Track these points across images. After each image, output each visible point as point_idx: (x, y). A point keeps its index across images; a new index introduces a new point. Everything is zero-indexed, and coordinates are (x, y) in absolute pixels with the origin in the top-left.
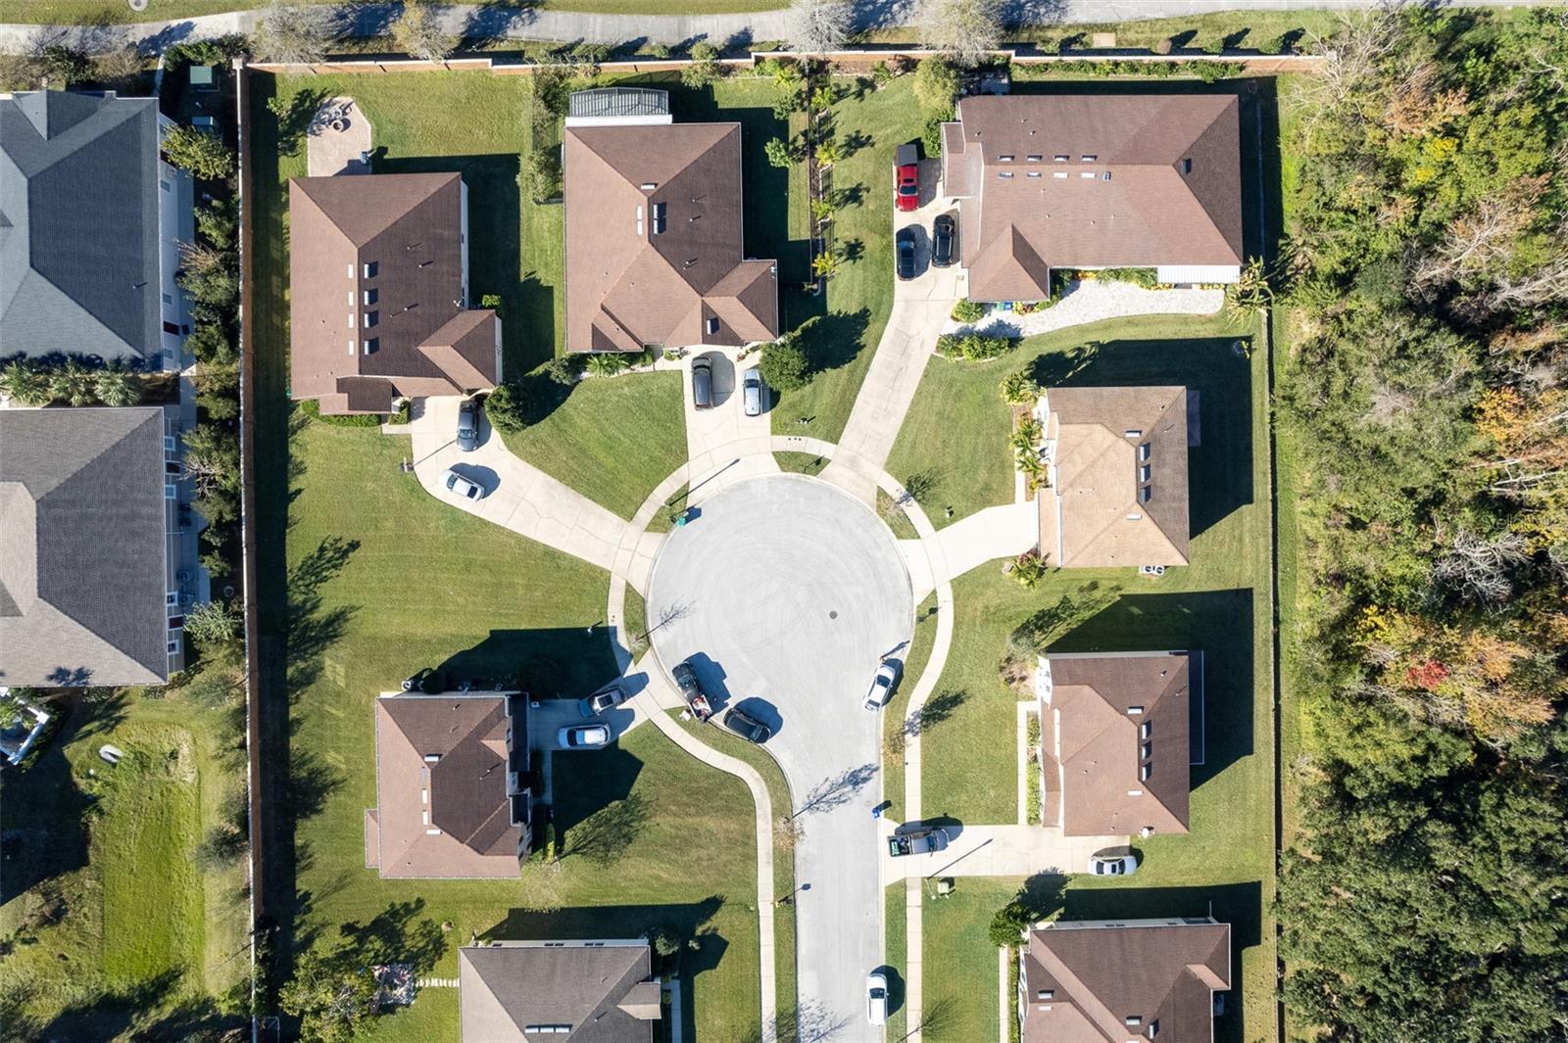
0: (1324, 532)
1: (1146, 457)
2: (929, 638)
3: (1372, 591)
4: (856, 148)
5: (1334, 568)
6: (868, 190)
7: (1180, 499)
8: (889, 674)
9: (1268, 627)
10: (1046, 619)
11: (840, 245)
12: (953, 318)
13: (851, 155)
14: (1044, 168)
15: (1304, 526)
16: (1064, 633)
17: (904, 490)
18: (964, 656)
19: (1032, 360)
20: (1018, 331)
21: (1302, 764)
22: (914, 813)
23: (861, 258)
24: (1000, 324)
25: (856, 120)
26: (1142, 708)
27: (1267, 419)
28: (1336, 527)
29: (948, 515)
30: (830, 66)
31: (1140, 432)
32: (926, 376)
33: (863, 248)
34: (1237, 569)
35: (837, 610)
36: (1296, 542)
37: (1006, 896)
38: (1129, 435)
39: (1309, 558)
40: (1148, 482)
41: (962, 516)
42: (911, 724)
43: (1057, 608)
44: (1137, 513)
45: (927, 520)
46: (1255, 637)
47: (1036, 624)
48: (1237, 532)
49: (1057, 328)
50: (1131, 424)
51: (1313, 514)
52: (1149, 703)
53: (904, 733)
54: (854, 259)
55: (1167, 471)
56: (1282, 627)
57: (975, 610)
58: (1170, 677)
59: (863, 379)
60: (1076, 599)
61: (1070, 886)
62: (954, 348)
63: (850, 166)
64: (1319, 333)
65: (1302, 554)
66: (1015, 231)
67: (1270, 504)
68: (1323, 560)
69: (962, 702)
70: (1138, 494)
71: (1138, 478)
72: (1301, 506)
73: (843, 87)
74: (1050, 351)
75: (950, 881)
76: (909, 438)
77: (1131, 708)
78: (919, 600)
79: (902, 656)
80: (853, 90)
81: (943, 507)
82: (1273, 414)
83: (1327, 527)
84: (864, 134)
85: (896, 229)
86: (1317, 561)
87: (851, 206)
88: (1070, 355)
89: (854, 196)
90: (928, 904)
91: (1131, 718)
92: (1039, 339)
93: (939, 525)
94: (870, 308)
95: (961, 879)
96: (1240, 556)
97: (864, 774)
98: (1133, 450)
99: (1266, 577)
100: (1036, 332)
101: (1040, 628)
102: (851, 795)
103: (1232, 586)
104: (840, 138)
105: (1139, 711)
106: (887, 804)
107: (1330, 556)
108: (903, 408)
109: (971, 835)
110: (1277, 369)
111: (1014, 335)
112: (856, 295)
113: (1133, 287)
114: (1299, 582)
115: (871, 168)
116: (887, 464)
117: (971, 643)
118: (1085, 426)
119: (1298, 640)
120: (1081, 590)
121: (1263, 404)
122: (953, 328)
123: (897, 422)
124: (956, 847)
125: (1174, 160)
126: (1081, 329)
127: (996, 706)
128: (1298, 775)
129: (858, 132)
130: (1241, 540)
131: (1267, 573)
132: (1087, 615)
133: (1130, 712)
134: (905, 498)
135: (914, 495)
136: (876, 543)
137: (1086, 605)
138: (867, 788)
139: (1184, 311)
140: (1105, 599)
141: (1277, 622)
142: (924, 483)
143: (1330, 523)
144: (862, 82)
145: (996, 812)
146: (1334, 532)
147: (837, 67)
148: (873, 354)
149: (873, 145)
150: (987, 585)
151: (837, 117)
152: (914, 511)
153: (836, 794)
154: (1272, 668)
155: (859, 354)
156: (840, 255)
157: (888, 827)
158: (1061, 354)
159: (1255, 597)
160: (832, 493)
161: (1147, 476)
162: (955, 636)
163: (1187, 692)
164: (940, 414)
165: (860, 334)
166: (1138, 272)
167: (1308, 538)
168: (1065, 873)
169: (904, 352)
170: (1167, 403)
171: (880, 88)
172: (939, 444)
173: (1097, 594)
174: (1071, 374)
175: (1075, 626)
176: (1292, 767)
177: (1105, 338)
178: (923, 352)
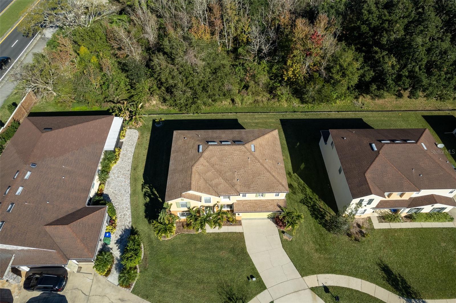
1: (215, 142)
5: (266, 94)
9: (299, 114)
12: (107, 275)
14: (9, 200)
15: (248, 104)
18: (354, 266)
24: (119, 242)
26: (371, 144)
27: (196, 115)
28: (247, 93)
31: (199, 146)
32: (147, 297)
36: (255, 107)
38: (201, 150)
40: (231, 141)
45: (258, 296)
49: (129, 207)
50: (193, 151)
52: (366, 141)
55: (223, 136)
56: (297, 110)
58: (345, 135)
60: (301, 196)
62: (128, 272)
64: (157, 98)
65: (261, 105)
67: (238, 114)
69: (387, 267)
70: (238, 145)
71: (228, 145)
74: (143, 211)
77: (373, 150)
78: (320, 302)
82: (194, 113)
83: (248, 96)
86: (264, 100)
88: (148, 199)
93: (261, 286)
98: (210, 148)
99: (274, 115)
100: (130, 220)
105: (374, 145)
107: (261, 95)
113: (114, 167)
114: (274, 106)
117: (344, 261)
118: (193, 175)
120: (294, 193)
121: (188, 116)
122: (114, 277)
125: (40, 133)
133: (376, 149)
141: (295, 112)
142: (229, 298)
146: (250, 94)
150: (301, 250)
159: (284, 118)
161: (226, 142)
162: (342, 273)
166: (105, 161)
167: (253, 103)
170: (183, 137)
172: (200, 287)
174: (160, 199)
177: (141, 181)
178: (129, 300)
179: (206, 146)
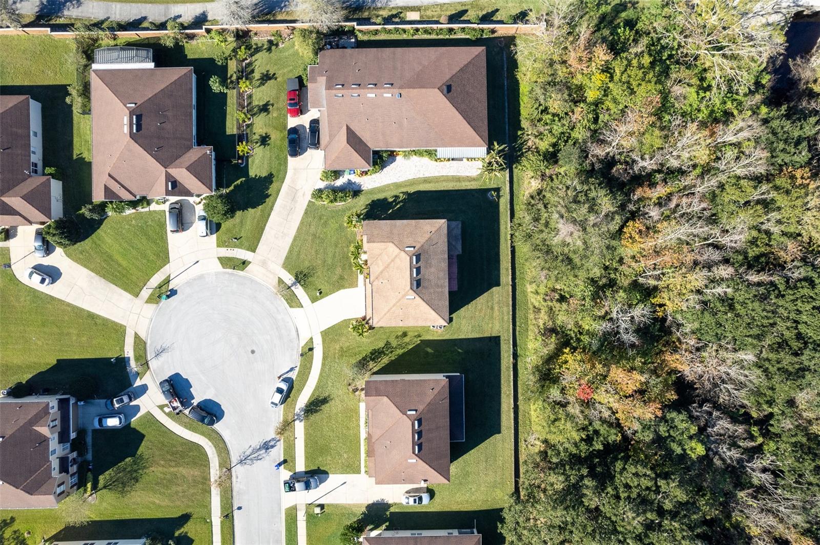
0: (543, 303)
1: (417, 262)
2: (308, 365)
3: (572, 338)
4: (266, 81)
5: (550, 324)
6: (273, 105)
7: (442, 287)
8: (284, 386)
9: (509, 360)
10: (377, 354)
11: (256, 137)
12: (322, 179)
13: (264, 85)
14: (361, 91)
15: (532, 300)
16: (387, 362)
17: (293, 279)
18: (328, 376)
19: (368, 203)
20: (360, 186)
21: (531, 439)
22: (301, 467)
23: (269, 144)
24: (350, 182)
25: (267, 64)
26: (416, 410)
27: (509, 237)
28: (551, 300)
29: (318, 294)
30: (252, 34)
31: (414, 247)
32: (306, 213)
33: (270, 139)
34: (490, 325)
35: (255, 349)
36: (527, 310)
37: (355, 515)
38: (407, 249)
39: (535, 319)
40: (419, 277)
41: (327, 295)
42: (298, 415)
43: (383, 348)
44: (412, 295)
45: (307, 297)
46: (502, 365)
47: (371, 357)
48: (490, 304)
49: (382, 184)
50: (410, 242)
51: (537, 293)
52: (421, 408)
53: (294, 421)
54: (265, 145)
55: (433, 270)
56: (519, 359)
57: (335, 349)
58: (436, 391)
59: (269, 215)
60: (394, 343)
61: (392, 510)
62: (320, 197)
63: (263, 91)
64: (540, 187)
65: (531, 316)
66: (348, 128)
67: (511, 287)
68: (543, 319)
69: (327, 402)
70: (411, 284)
71: (411, 275)
72: (530, 288)
73: (260, 45)
74: (379, 198)
75: (322, 506)
76: (296, 249)
77: (409, 410)
78: (303, 343)
79: (293, 375)
80: (265, 47)
81: (315, 289)
82: (512, 235)
83: (545, 300)
84: (271, 72)
85: (289, 128)
86: (540, 320)
87: (263, 114)
88: (391, 200)
89: (265, 108)
90: (310, 517)
91: (408, 416)
92: (372, 191)
93: (314, 300)
94: (274, 173)
95: (328, 505)
96: (492, 318)
97: (272, 443)
98: (409, 258)
99: (508, 330)
100: (370, 187)
101: (373, 360)
102: (264, 455)
103: (487, 335)
104: (257, 75)
105: (414, 412)
106: (285, 461)
107: (546, 317)
108: (293, 232)
109: (334, 479)
110: (516, 208)
111: (357, 189)
112: (266, 166)
113: (426, 160)
114: (529, 333)
115: (275, 92)
116: (284, 264)
117: (333, 368)
118: (383, 244)
119: (529, 366)
120: (397, 337)
121: (506, 228)
122: (322, 185)
123: (289, 240)
124: (324, 487)
125: (439, 85)
126: (397, 185)
127: (347, 405)
128: (529, 446)
129: (268, 71)
130: (492, 308)
131: (509, 327)
132: (400, 352)
133: (409, 413)
134: (294, 284)
135: (299, 282)
136: (278, 310)
137: (400, 346)
138: (273, 452)
139: (458, 174)
140: (411, 342)
141: (515, 356)
142: (305, 275)
143: (547, 298)
144: (270, 42)
145: (348, 467)
146: (550, 303)
147: (256, 34)
148: (276, 200)
149: (276, 79)
150: (341, 335)
151: (256, 63)
152: (299, 291)
153: (256, 455)
154: (512, 383)
155: (267, 200)
156: (257, 143)
157: (286, 475)
158: (385, 199)
159: (502, 342)
160: (252, 281)
161: (418, 272)
162: (323, 365)
163: (448, 401)
164: (314, 235)
165: (268, 188)
166: (426, 151)
167: (534, 307)
168: (390, 502)
169: (294, 199)
170: (434, 230)
171: (281, 46)
172: (313, 253)
173: (407, 339)
174: (389, 212)
175: (393, 358)
176: (526, 441)
177: (412, 190)
178: (304, 199)
179: (411, 254)
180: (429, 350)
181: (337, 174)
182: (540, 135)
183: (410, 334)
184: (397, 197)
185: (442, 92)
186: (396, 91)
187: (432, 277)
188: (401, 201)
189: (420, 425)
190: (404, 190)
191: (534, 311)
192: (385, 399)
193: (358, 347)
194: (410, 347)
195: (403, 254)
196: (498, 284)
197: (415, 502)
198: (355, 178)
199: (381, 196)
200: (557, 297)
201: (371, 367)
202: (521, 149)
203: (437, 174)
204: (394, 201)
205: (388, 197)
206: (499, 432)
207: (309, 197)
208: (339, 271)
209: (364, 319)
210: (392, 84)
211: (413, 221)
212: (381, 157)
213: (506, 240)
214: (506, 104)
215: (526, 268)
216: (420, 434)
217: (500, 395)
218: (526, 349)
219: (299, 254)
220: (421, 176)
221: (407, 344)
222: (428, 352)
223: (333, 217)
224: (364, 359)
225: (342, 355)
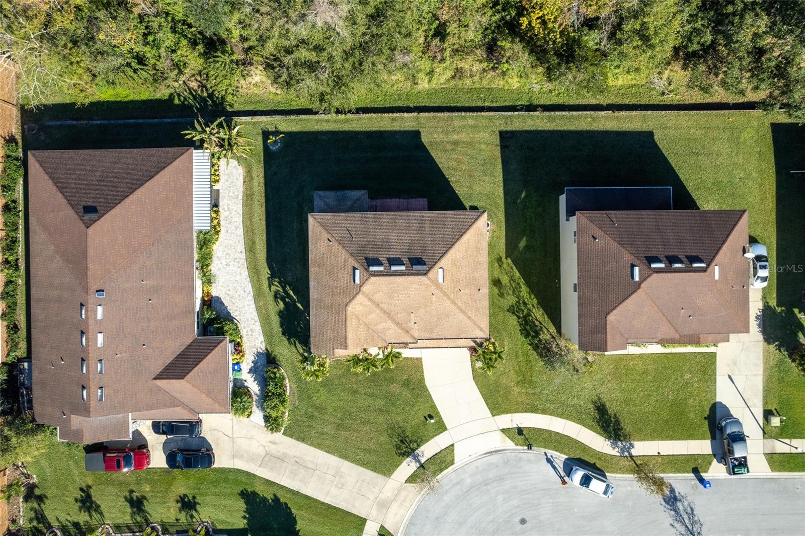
0: (448, 62)
1: (381, 264)
2: (545, 435)
3: (503, 18)
4: (92, 502)
5: (480, 53)
6: (131, 492)
7: (422, 221)
8: (579, 475)
9: (538, 117)
10: (528, 328)
11: (183, 517)
12: (249, 416)
13: (98, 506)
14: (92, 357)
15: (442, 81)
16: (541, 311)
17: (409, 459)
18: (562, 404)
19: (287, 342)
20: (259, 354)
21: (660, 84)
22: (703, 446)
23: (194, 498)
24: (254, 370)
25: (65, 502)
26: (633, 266)
27: (342, 117)
28: (443, 50)
29: (432, 421)
30: (13, 528)
31: (354, 269)
32: (303, 440)
33: (185, 495)
34: (483, 147)
35: (518, 519)
36: (457, 90)
37: (780, 364)
38: (358, 281)
39: (471, 76)
40: (406, 261)
41: (434, 407)
42: (623, 451)
43: (519, 317)
44: (437, 273)
45: (436, 438)
46: (546, 129)
47: (533, 337)
48: (448, 147)
49: (257, 318)
50: (345, 276)
51: (431, 73)
52: (627, 258)
53: (631, 457)
54: (195, 504)
55: (393, 237)
56: (535, 102)
57: (519, 393)
58: (598, 233)
59: (307, 497)
60: (511, 300)
61: (773, 303)
62: (276, 420)
63: (109, 508)
64: (261, 68)
65: (468, 82)
66: (159, 377)
67: (422, 114)
68: (472, 64)
69: (603, 405)
70: (418, 274)
71: (401, 274)
72: (424, 84)
73: (33, 515)
74: (278, 325)
75: (768, 414)
76: (361, 455)
77: (632, 277)
78: (510, 444)
79: (560, 458)
80: (35, 505)
81: (425, 425)
82: (338, 112)
83: (443, 60)
84: (78, 494)
85: (167, 466)
86: (474, 69)
87: (147, 506)
88: (282, 305)
89: (137, 504)
90: (784, 432)
91: (643, 279)
92: (268, 336)
93: (441, 427)
94: (240, 489)
95: (765, 403)
96: (470, 144)
97: (667, 492)
98: (373, 279)
99: (490, 118)
100: (262, 338)
101: (537, 334)
102: (686, 504)
103: (497, 152)
104: (83, 518)
105: (637, 269)
106: (696, 471)
107: (470, 58)
108: (333, 460)
109: (725, 394)
110: (295, 106)
111: (263, 360)
112: (229, 502)
113: (218, 249)
114: (493, 86)
115: (110, 488)
116: (384, 474)
117: (551, 397)
118: (348, 322)
119: (549, 86)
120: (501, 295)
121: (328, 121)
122: (258, 416)
123: (346, 466)
124: (737, 410)
125: (83, 226)
126: (258, 295)
127: (608, 374)
128: (671, 88)
129: (76, 500)
130: (456, 143)
131: (486, 117)
132: (524, 290)
133: (637, 278)
134: (416, 458)
135: (413, 450)
136: (457, 484)
137: (516, 290)
138: (680, 489)
139: (240, 197)
140: (511, 273)
141: (530, 108)
142: (402, 441)
143: (439, 57)
144: (27, 499)
145: (704, 373)
146: (447, 53)
147: (14, 521)
148: (282, 487)
149: (89, 487)
150: (497, 385)
151: (62, 519)
152: (427, 450)
153: (686, 517)
154: (574, 113)
155: (282, 500)
156: (192, 517)
157: (717, 471)
158: (281, 314)
159: (509, 129)
160: (411, 523)
161: (398, 262)
162: (545, 412)
163: (612, 213)
164: (339, 426)
165: (264, 499)
166: (201, 249)
167: (453, 77)
168: (761, 307)
169: (281, 459)
170: (325, 235)
171: (35, 479)
172: (367, 428)
173: (505, 280)
174: (299, 305)
175: (535, 301)
176: (663, 94)
177: (265, 272)
178: (282, 442)
179: (366, 275)
180: (523, 244)
181: (239, 391)
182: (179, 67)
183: (497, 274)
184: (276, 296)
185: (95, 221)
186: (93, 298)
187: (406, 238)
188: (284, 288)
189: (657, 260)
190: (265, 283)
191: (460, 79)
192: (611, 318)
193: (517, 356)
194: (518, 274)
195: (365, 288)
196: (417, 134)
197: (764, 267)
198: (247, 363)
199: (276, 321)
200: (436, 41)
201: (549, 337)
202: (203, 100)
203: (240, 231)
204: (283, 299)
205: (277, 309)
206: (650, 134)
207: (279, 436)
208: (395, 388)
209: (473, 350)
210: (82, 305)
211: (311, 269)
212: (211, 322)
213: (347, 121)
214: (132, 121)
215: (391, 91)
216: (672, 260)
217: (593, 132)
218: (519, 91)
219: (369, 451)
220: (243, 256)
221: (512, 279)
222: (526, 246)
223: (309, 397)
224: (536, 347)
225: (531, 382)
